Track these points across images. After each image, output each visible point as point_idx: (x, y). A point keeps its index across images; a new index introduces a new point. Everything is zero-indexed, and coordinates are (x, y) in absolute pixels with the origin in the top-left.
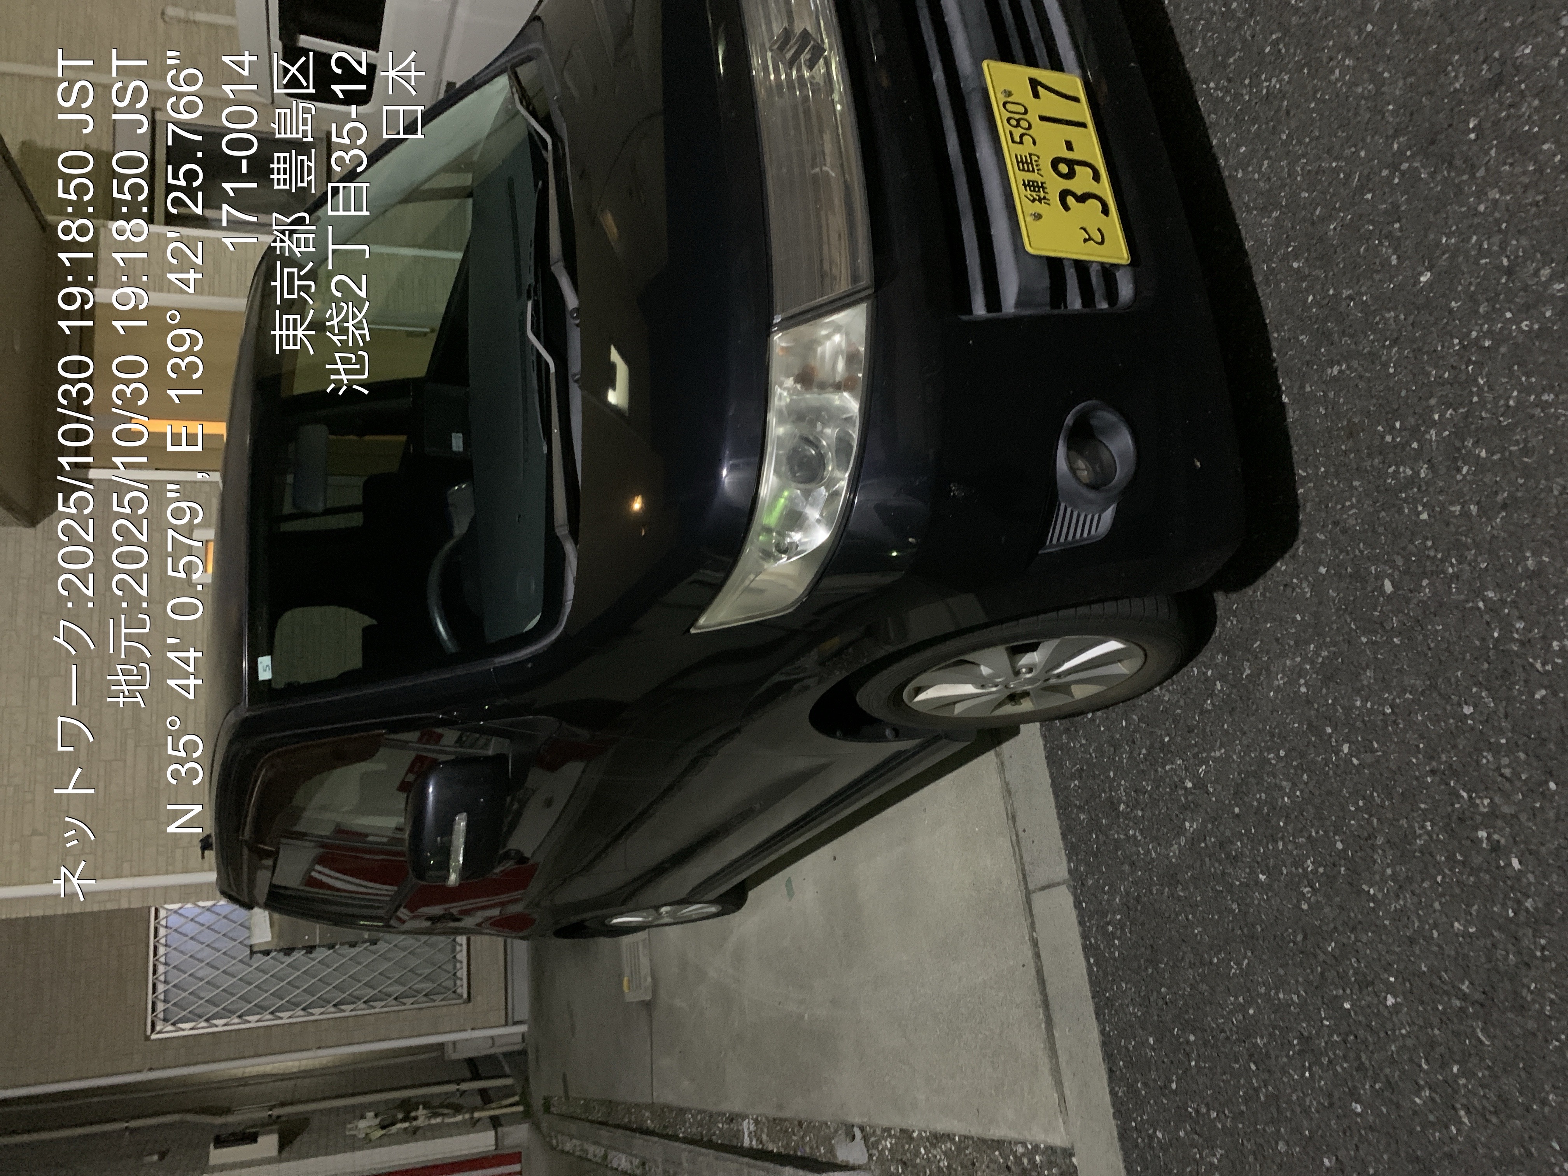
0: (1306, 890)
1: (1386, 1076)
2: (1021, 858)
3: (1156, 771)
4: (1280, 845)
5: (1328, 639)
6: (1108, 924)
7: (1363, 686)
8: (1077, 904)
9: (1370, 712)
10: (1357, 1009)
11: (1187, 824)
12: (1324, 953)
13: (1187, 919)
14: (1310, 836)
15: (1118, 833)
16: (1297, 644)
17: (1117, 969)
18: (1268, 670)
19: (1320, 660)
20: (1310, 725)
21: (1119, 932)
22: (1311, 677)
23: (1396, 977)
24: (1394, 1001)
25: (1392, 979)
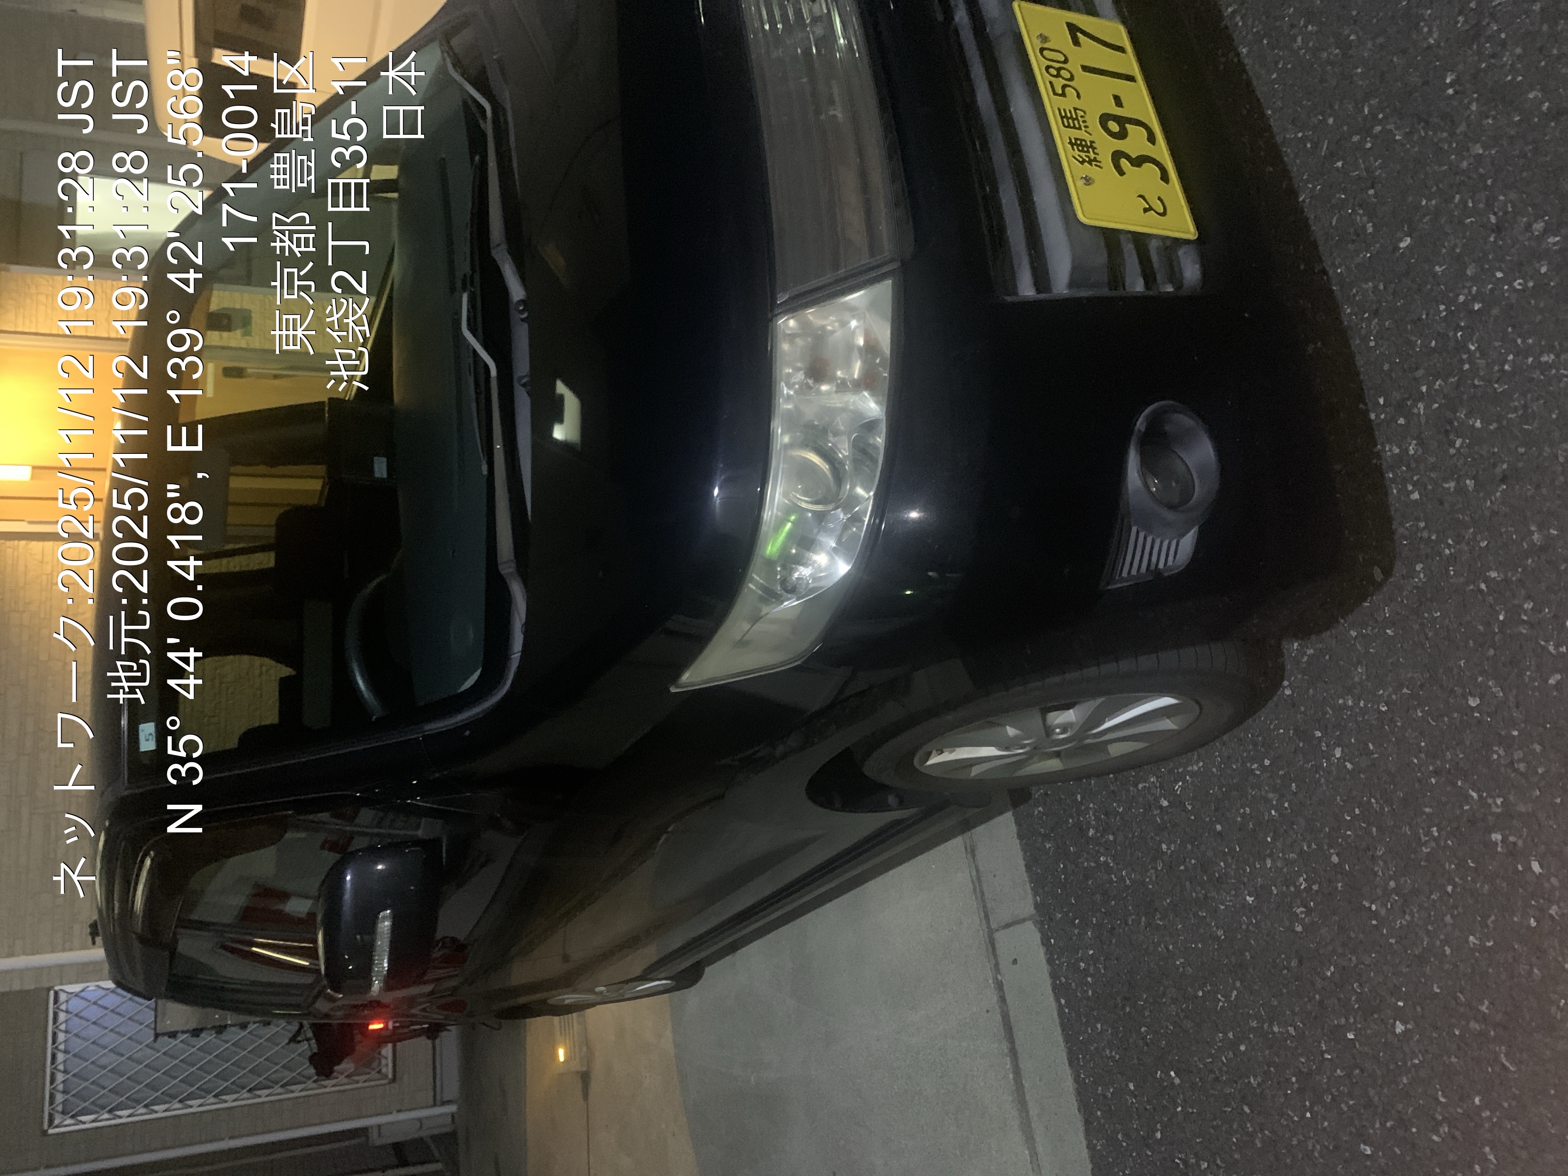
0: (1298, 911)
1: (1399, 1112)
2: (982, 894)
3: (1128, 790)
4: (1269, 863)
5: (1313, 636)
6: (1082, 960)
7: (1354, 683)
8: (1045, 942)
9: (1364, 711)
10: (1363, 1040)
11: (1164, 846)
12: (1323, 979)
13: (1167, 949)
14: (1302, 850)
15: (1087, 860)
17: (1092, 1010)
19: (1305, 659)
20: (1296, 730)
21: (1092, 969)
22: (1296, 678)
23: (1405, 1001)
24: (1403, 1028)
25: (1401, 1004)
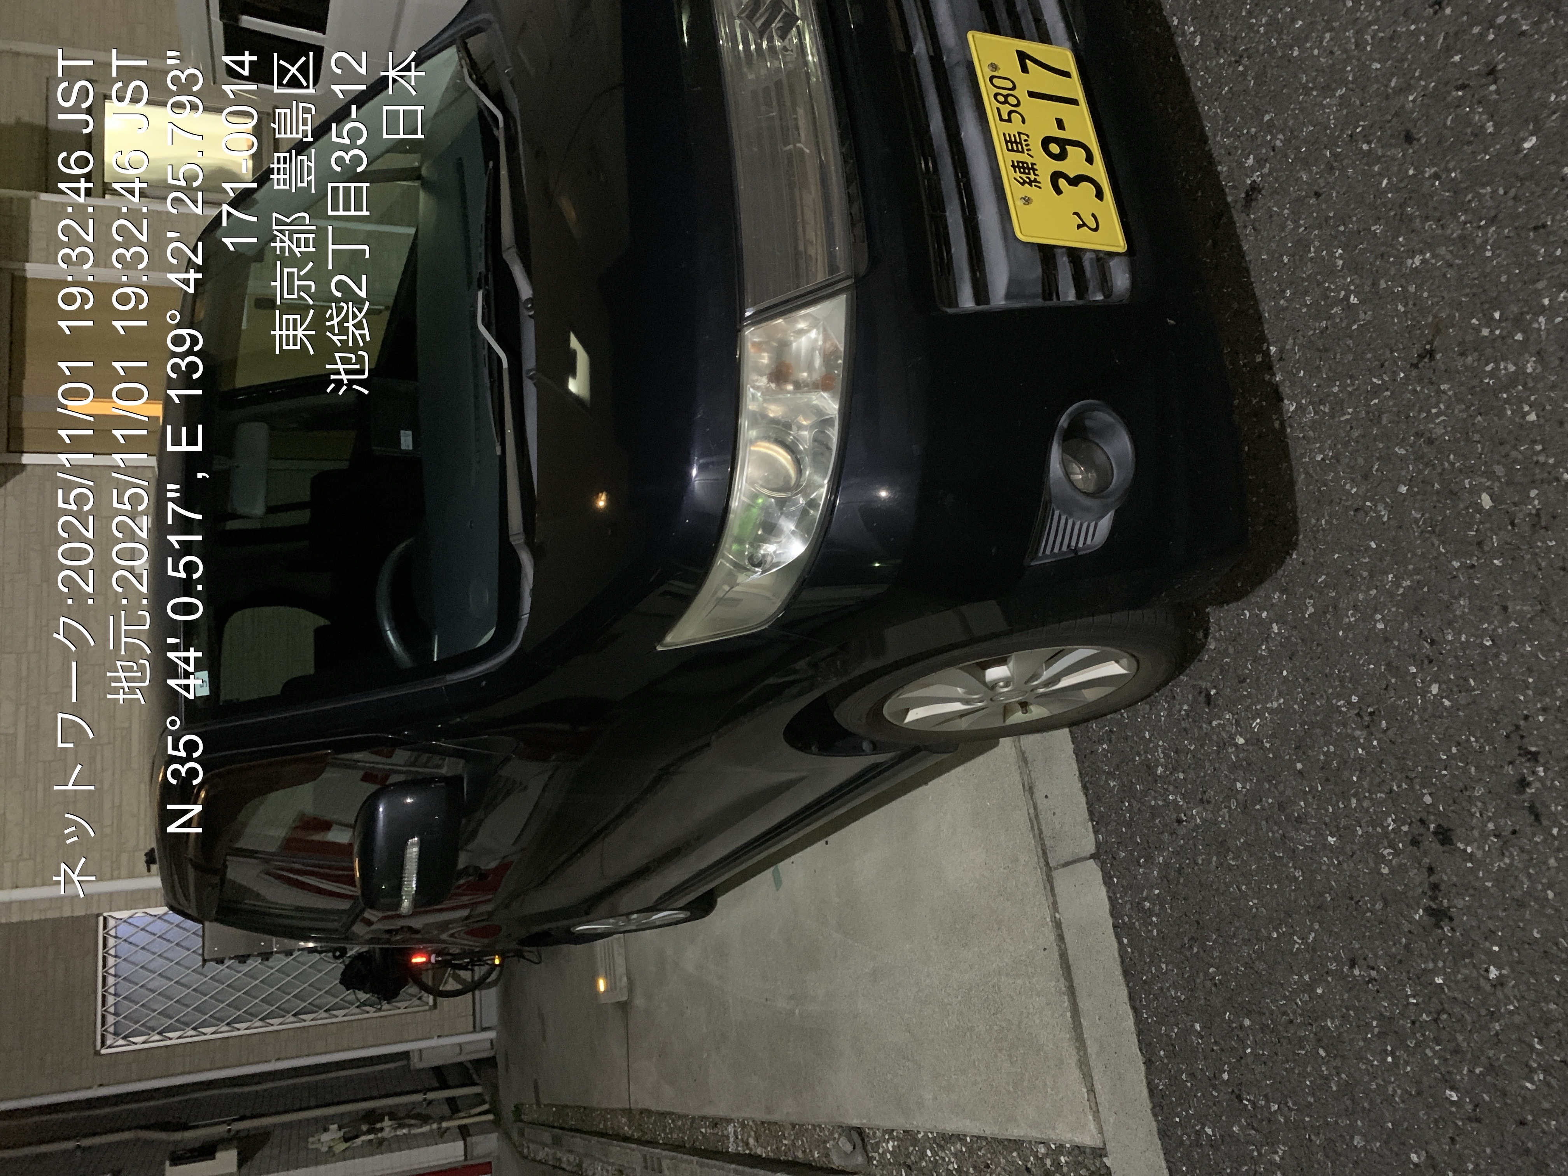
0: (1386, 852)
1: (1489, 1058)
2: (1041, 833)
3: (1201, 727)
4: (1354, 802)
5: (1411, 567)
6: (1146, 899)
7: (1455, 616)
8: (1107, 880)
9: (1465, 646)
10: (1452, 985)
11: (1239, 785)
12: (1410, 923)
13: (1240, 889)
14: (1391, 791)
15: (1155, 799)
16: (1371, 576)
17: (1156, 950)
18: (1335, 608)
19: (1401, 591)
20: (1388, 665)
21: (1157, 908)
22: (1390, 610)
23: (1500, 946)
24: (1497, 973)
25: (1496, 949)
